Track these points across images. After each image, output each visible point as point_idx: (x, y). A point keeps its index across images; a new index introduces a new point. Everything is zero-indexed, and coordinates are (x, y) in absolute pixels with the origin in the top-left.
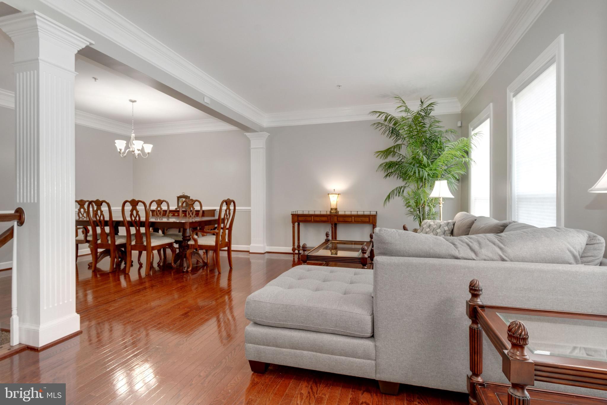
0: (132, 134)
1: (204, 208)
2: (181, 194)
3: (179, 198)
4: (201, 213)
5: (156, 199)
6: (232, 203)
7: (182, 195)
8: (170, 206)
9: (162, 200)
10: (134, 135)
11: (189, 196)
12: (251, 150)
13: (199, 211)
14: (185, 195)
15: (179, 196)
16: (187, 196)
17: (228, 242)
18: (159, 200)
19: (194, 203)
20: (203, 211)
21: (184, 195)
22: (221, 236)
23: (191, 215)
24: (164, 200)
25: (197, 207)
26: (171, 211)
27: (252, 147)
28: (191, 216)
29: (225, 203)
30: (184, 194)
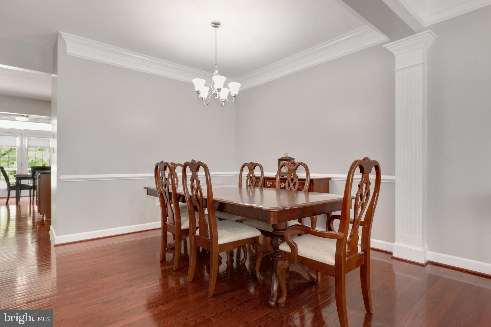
0: (215, 71)
1: (313, 176)
2: (283, 156)
3: (280, 160)
4: (307, 183)
5: (248, 162)
6: (374, 170)
7: (285, 156)
8: (264, 171)
9: (255, 163)
10: (218, 71)
11: (293, 157)
12: (396, 73)
13: (304, 180)
14: (288, 156)
15: (280, 158)
16: (291, 158)
17: (361, 255)
18: (252, 163)
19: (296, 169)
20: (312, 181)
21: (286, 157)
22: (348, 242)
23: (293, 187)
24: (258, 164)
25: (301, 174)
26: (266, 179)
27: (397, 68)
28: (291, 189)
29: (358, 169)
30: (286, 155)
